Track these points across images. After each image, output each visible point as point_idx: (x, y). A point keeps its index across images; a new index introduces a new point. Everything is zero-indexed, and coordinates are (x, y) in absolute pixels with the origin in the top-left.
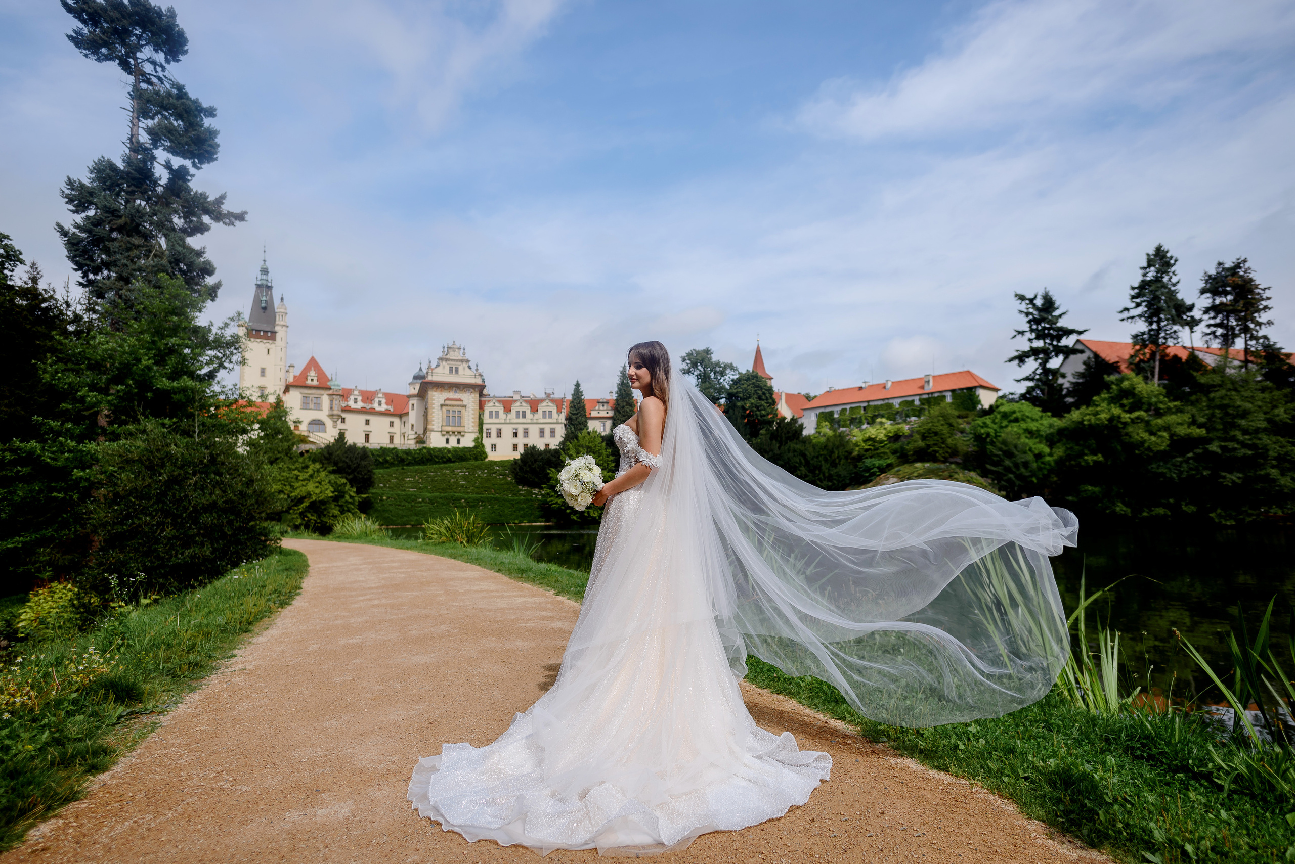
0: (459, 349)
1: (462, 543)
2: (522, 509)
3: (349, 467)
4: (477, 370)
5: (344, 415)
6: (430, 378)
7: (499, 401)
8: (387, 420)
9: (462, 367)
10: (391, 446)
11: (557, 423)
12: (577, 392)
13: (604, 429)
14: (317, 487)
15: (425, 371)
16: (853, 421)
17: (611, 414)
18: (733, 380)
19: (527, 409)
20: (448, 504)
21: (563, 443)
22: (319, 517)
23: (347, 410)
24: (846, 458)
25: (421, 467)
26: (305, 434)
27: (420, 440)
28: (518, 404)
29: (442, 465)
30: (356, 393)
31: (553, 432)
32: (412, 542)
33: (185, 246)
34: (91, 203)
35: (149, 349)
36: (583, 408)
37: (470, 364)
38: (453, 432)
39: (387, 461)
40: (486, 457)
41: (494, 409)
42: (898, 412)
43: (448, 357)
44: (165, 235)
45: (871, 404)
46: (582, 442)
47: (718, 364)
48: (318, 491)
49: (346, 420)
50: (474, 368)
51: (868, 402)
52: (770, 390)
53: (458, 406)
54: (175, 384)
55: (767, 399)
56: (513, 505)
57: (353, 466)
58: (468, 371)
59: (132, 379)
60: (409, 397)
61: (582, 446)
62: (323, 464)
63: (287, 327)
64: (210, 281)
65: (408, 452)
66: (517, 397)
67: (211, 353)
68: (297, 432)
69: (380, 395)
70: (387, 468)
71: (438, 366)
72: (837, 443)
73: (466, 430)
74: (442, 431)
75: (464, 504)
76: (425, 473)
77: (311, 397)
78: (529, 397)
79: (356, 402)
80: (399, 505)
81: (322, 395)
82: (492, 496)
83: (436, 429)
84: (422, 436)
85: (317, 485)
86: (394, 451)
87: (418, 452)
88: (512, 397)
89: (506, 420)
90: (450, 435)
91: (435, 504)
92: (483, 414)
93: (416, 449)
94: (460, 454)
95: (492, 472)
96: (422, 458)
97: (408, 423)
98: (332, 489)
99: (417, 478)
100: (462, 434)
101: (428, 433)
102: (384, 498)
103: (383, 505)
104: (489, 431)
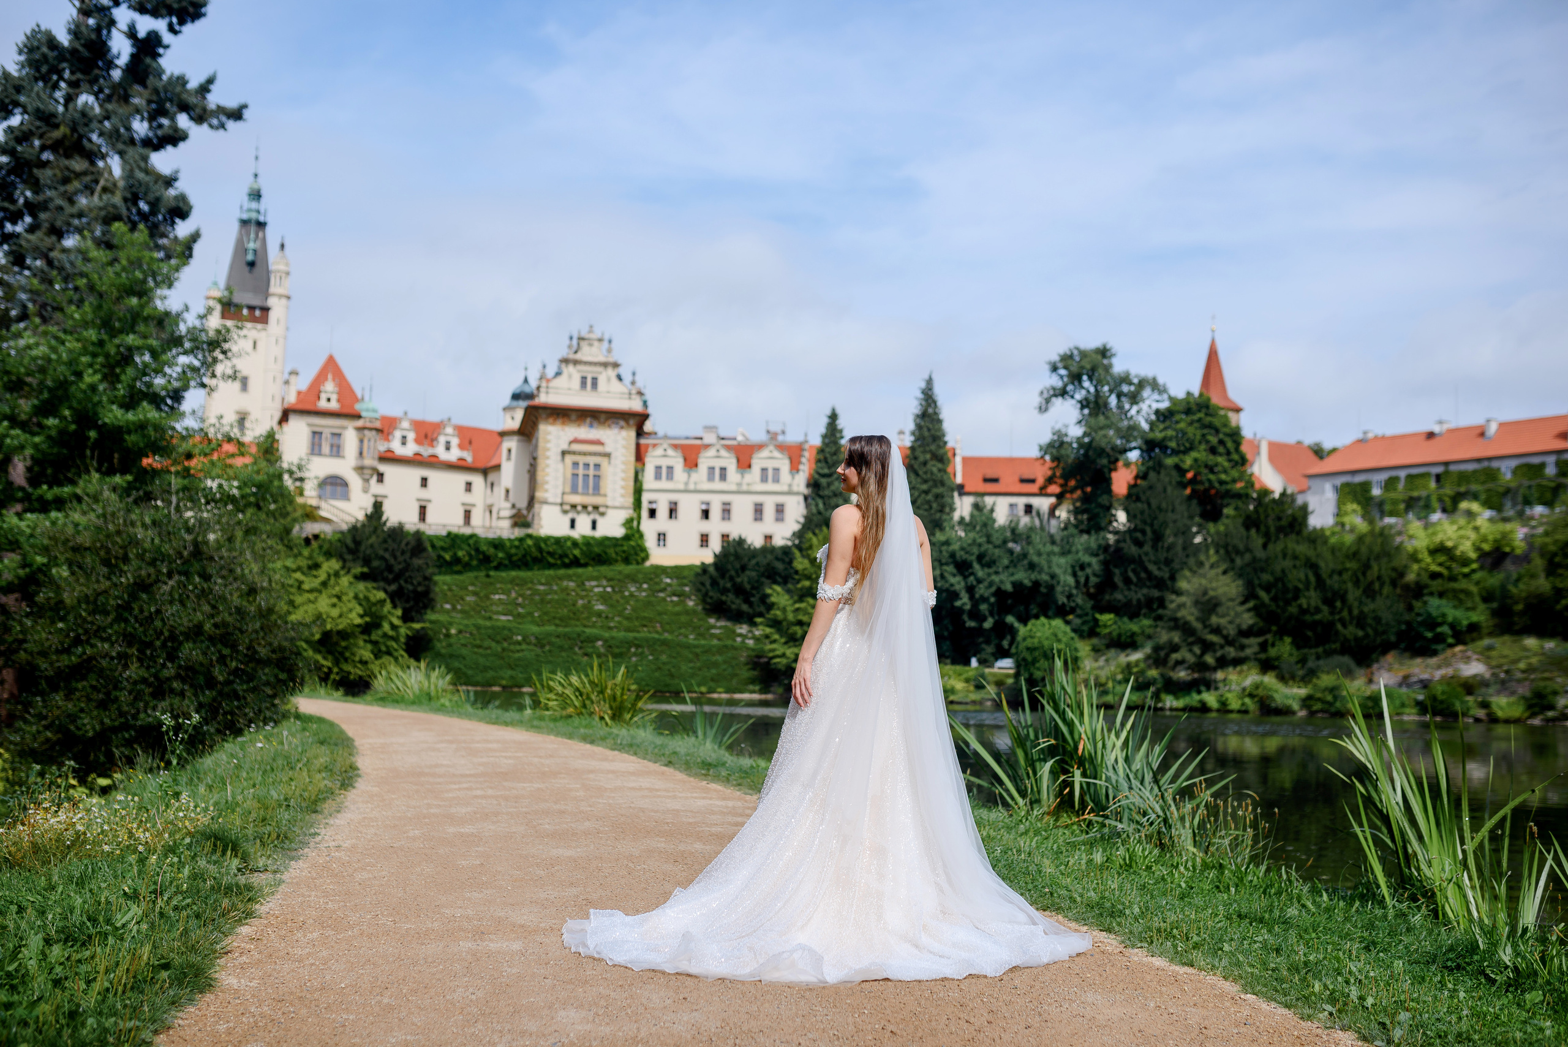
0: (600, 340)
1: (602, 718)
2: (715, 664)
3: (389, 568)
4: (633, 383)
5: (382, 468)
6: (543, 399)
7: (675, 446)
8: (461, 478)
9: (606, 378)
10: (467, 531)
11: (790, 493)
12: (833, 432)
14: (334, 605)
15: (533, 383)
16: (1411, 503)
18: (1157, 412)
19: (731, 463)
20: (571, 648)
21: (799, 535)
22: (337, 663)
23: (389, 457)
24: (1394, 583)
25: (523, 574)
26: (314, 502)
27: (521, 520)
28: (712, 452)
29: (562, 572)
30: (405, 424)
31: (780, 509)
32: (512, 715)
33: (149, 171)
34: (17, 104)
35: (94, 355)
37: (621, 370)
38: (585, 507)
39: (457, 560)
40: (647, 557)
41: (664, 463)
42: (1508, 491)
43: (578, 356)
44: (121, 154)
45: (1453, 468)
47: (1126, 379)
48: (335, 612)
49: (386, 478)
50: (627, 378)
51: (1446, 464)
52: (1235, 435)
53: (595, 454)
54: (130, 416)
55: (1228, 453)
56: (697, 655)
57: (397, 568)
58: (616, 386)
59: (70, 408)
60: (503, 434)
62: (344, 561)
63: (288, 298)
64: (183, 229)
65: (497, 544)
66: (709, 438)
67: (183, 360)
68: (300, 500)
69: (449, 430)
70: (459, 573)
71: (558, 374)
72: (1377, 549)
73: (609, 503)
74: (561, 504)
75: (602, 650)
76: (530, 585)
77: (327, 433)
78: (735, 439)
79: (404, 443)
80: (479, 647)
81: (345, 428)
82: (656, 636)
83: (551, 500)
84: (525, 512)
85: (335, 600)
86: (471, 540)
87: (517, 543)
88: (701, 439)
89: (686, 484)
90: (578, 513)
91: (547, 648)
92: (643, 470)
93: (512, 537)
94: (597, 550)
95: (657, 587)
96: (524, 556)
97: (499, 484)
98: (360, 610)
99: (513, 595)
100: (602, 510)
101: (537, 506)
102: (453, 631)
103: (450, 645)
104: (654, 506)
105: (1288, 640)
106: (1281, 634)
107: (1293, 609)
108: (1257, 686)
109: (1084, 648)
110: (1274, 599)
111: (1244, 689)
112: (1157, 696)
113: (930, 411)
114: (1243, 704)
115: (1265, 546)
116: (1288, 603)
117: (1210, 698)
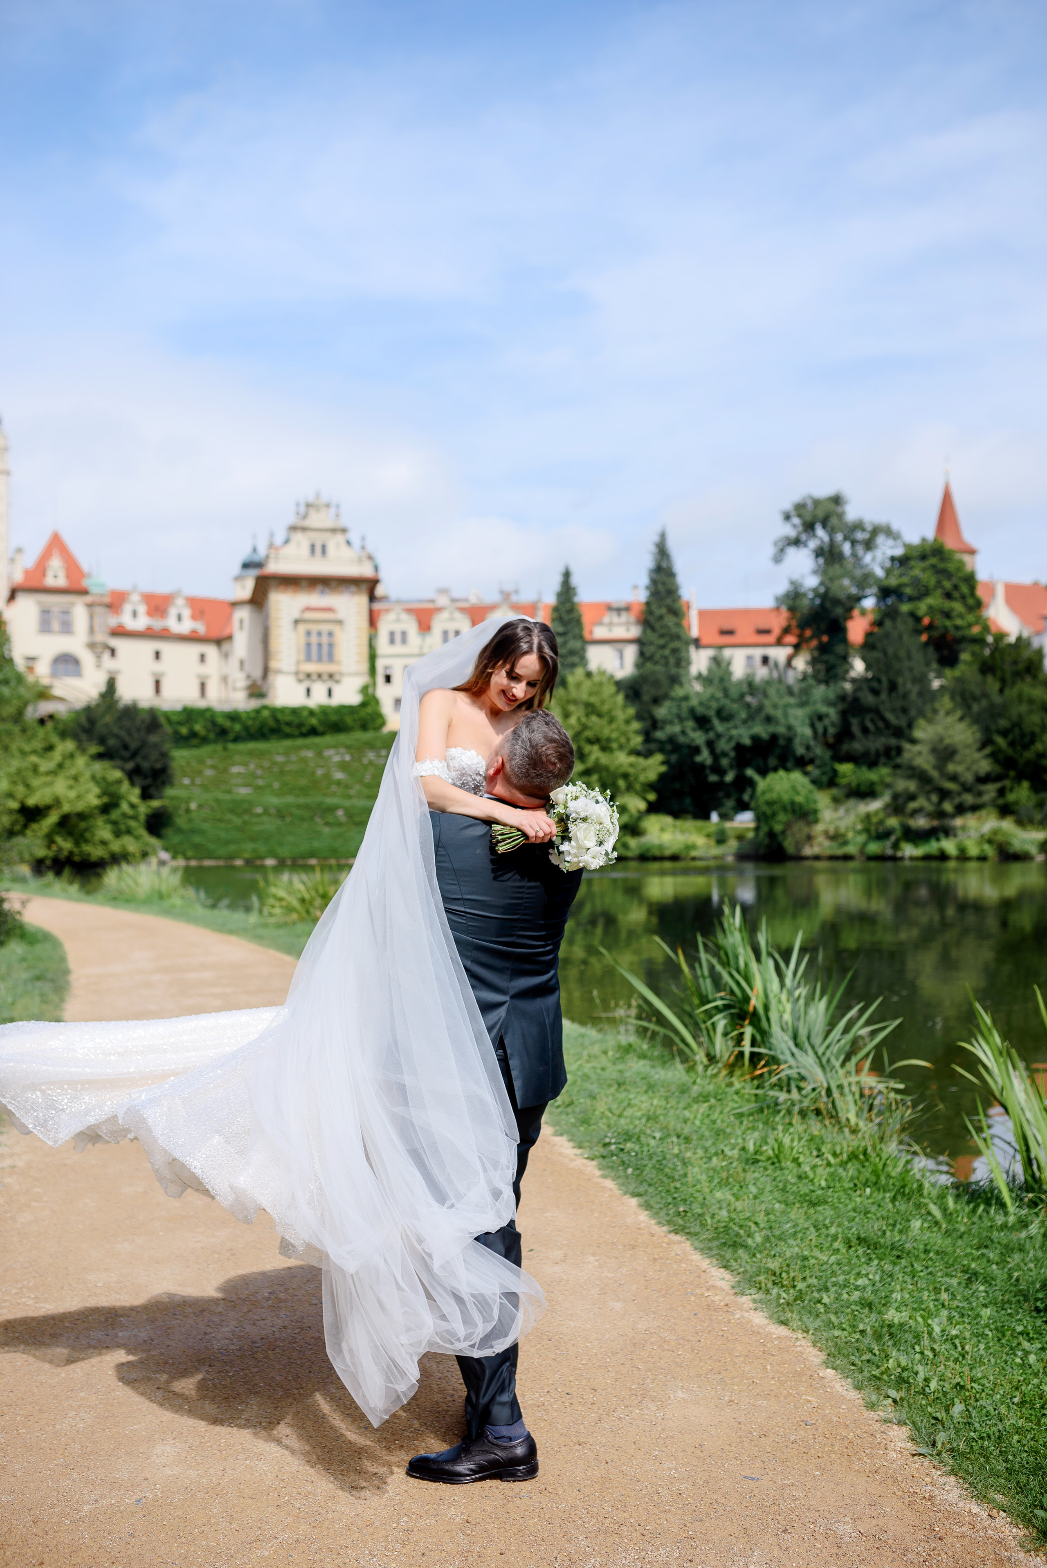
0: (328, 505)
3: (126, 747)
4: (363, 548)
5: (114, 643)
6: (274, 567)
7: (409, 611)
8: (195, 650)
9: (334, 543)
10: (203, 704)
12: (567, 591)
13: (622, 665)
14: (71, 786)
15: (262, 551)
17: (635, 632)
18: (893, 559)
20: (312, 818)
22: (77, 843)
23: (120, 632)
25: (260, 745)
26: (46, 681)
27: (256, 691)
28: (444, 615)
29: (300, 742)
30: (135, 598)
32: (238, 917)
36: (578, 622)
37: (350, 535)
38: (320, 676)
39: (193, 734)
40: (383, 724)
41: (398, 628)
43: (308, 523)
46: (573, 693)
47: (859, 526)
48: (72, 794)
49: (118, 652)
50: (356, 542)
52: (970, 580)
53: (327, 621)
55: (963, 597)
57: (133, 745)
58: (345, 551)
60: (234, 604)
61: (575, 702)
62: (80, 741)
65: (234, 717)
66: (442, 601)
68: (32, 679)
69: (180, 601)
70: (197, 746)
71: (287, 541)
73: (344, 670)
74: (297, 673)
75: (343, 819)
76: (268, 756)
77: (55, 610)
78: (467, 600)
79: (135, 617)
80: (220, 820)
81: (74, 604)
83: (285, 669)
84: (259, 683)
85: (72, 782)
86: (207, 715)
87: (253, 714)
88: (433, 601)
89: (421, 648)
90: (314, 681)
91: (288, 819)
92: (377, 635)
93: (249, 708)
94: (334, 718)
96: (261, 727)
97: (233, 654)
98: (98, 791)
99: (252, 766)
100: (337, 677)
101: (271, 677)
102: (193, 806)
103: (190, 821)
104: (388, 673)
105: (1026, 784)
106: (1019, 778)
107: (1029, 755)
108: (995, 832)
109: (822, 800)
110: (1012, 744)
111: (982, 836)
112: (896, 846)
113: (664, 565)
114: (982, 851)
115: (1001, 691)
116: (1026, 747)
117: (949, 846)
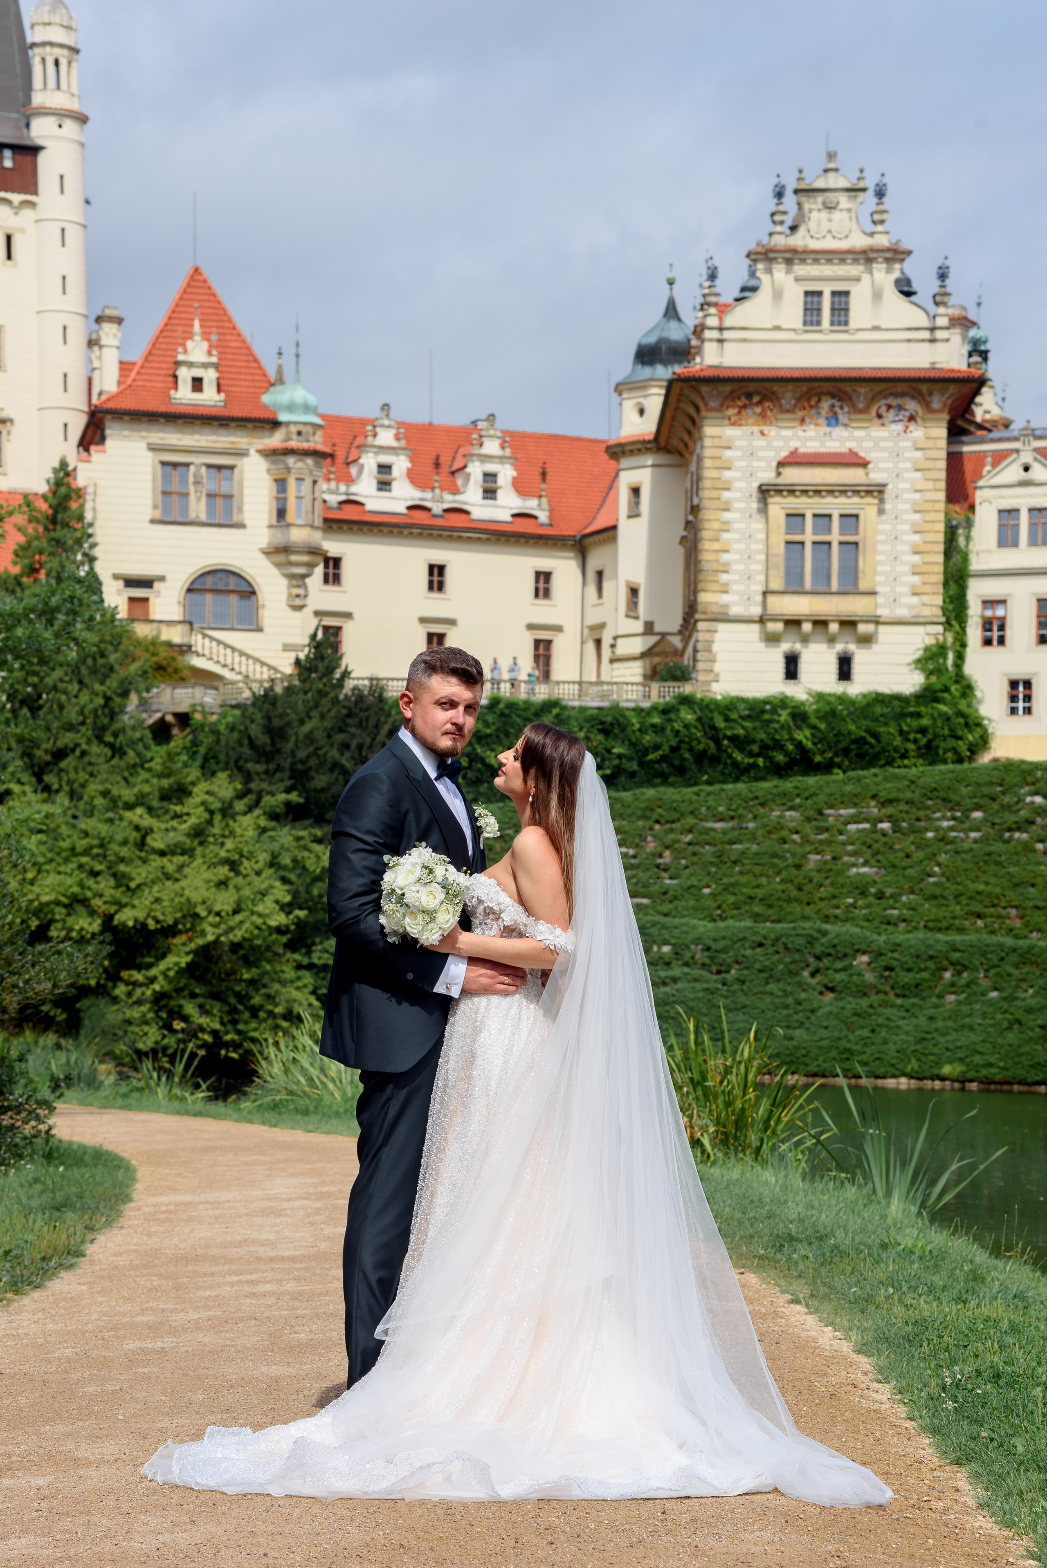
0: (854, 191)
4: (941, 301)
5: (333, 547)
6: (712, 356)
8: (524, 563)
9: (867, 291)
10: (542, 693)
14: (222, 884)
15: (687, 320)
20: (792, 972)
22: (232, 1018)
23: (350, 519)
26: (176, 635)
27: (667, 663)
29: (768, 784)
38: (820, 624)
40: (980, 743)
41: (1022, 498)
43: (798, 240)
48: (224, 901)
49: (347, 570)
53: (843, 490)
58: (896, 310)
60: (619, 448)
62: (248, 777)
68: (142, 630)
69: (492, 447)
71: (748, 290)
73: (884, 612)
74: (762, 620)
75: (869, 977)
76: (690, 820)
77: (198, 465)
79: (384, 485)
81: (242, 454)
82: (1009, 941)
83: (736, 610)
84: (676, 641)
85: (224, 871)
87: (656, 720)
90: (805, 640)
92: (969, 524)
93: (646, 705)
94: (854, 727)
95: (1011, 818)
96: (674, 749)
97: (615, 576)
98: (281, 893)
99: (651, 846)
100: (862, 628)
104: (996, 615)
